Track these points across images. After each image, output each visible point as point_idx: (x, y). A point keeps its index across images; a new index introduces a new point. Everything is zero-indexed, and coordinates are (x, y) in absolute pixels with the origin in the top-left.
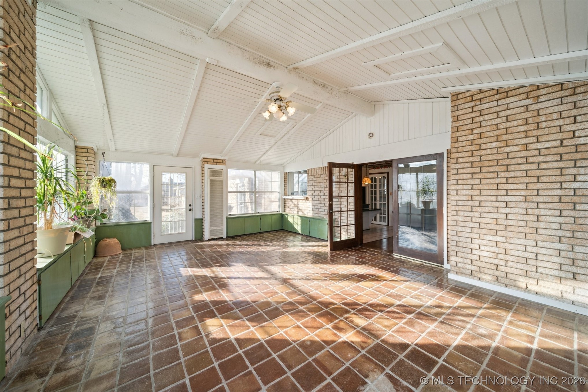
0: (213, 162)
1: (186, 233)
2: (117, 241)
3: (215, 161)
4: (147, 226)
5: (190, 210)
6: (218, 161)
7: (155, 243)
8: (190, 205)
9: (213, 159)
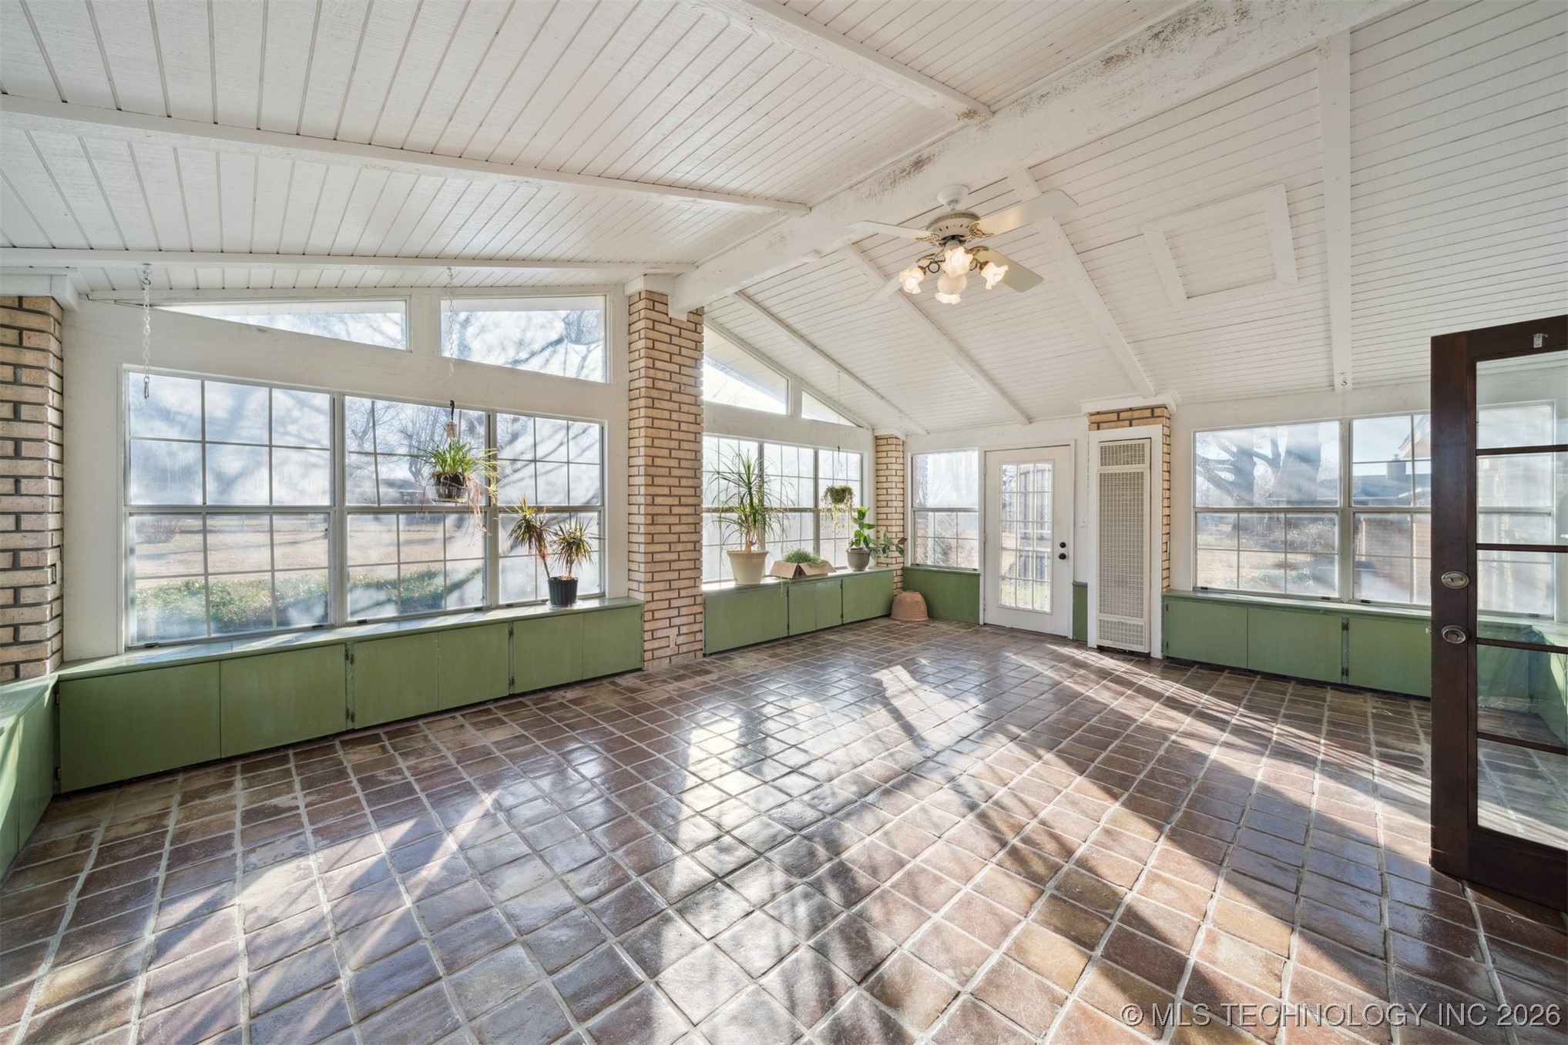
0: (1119, 419)
1: (1051, 614)
2: (918, 597)
3: (1123, 415)
4: (971, 580)
5: (1063, 557)
6: (1136, 414)
7: (986, 622)
8: (1063, 545)
9: (1118, 412)
